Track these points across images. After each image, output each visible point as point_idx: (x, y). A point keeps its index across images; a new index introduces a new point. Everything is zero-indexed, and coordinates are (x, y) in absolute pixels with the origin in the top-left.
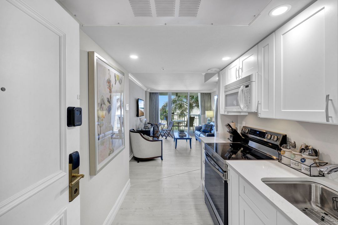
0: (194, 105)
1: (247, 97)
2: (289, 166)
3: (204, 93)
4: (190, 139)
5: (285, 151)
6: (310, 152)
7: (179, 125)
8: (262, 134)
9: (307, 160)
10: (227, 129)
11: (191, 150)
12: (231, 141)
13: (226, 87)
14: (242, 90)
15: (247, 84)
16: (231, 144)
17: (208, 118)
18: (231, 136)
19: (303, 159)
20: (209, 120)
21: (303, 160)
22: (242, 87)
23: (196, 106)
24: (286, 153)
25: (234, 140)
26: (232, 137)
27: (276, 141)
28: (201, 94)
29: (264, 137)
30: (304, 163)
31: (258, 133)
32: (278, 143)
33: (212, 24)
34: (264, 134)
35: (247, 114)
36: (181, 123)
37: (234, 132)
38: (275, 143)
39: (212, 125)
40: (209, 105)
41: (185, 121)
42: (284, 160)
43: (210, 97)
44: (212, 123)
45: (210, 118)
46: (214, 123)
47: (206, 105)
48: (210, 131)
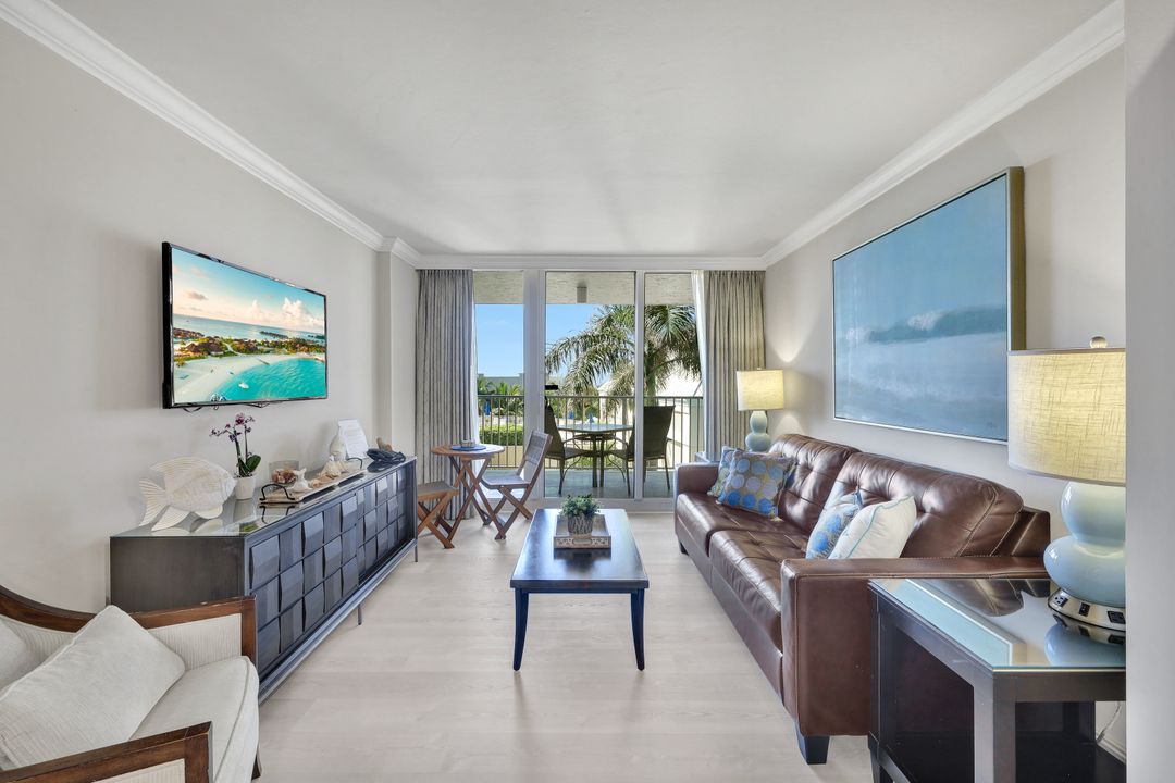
0: (672, 356)
3: (725, 273)
17: (755, 415)
20: (759, 428)
23: (678, 360)
28: (710, 276)
39: (794, 461)
40: (753, 339)
43: (756, 293)
44: (789, 450)
45: (766, 412)
46: (800, 446)
47: (738, 337)
48: (775, 500)
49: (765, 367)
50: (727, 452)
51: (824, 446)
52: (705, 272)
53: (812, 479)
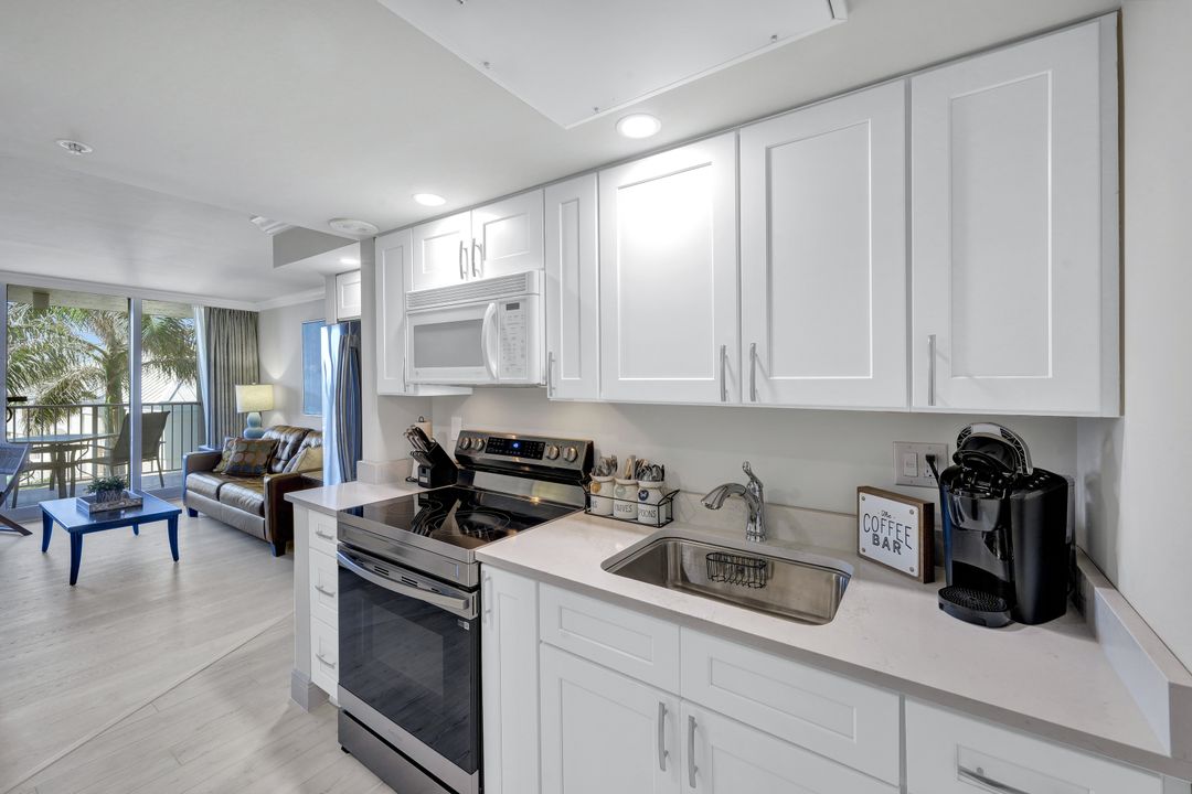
0: (146, 358)
1: (514, 338)
2: (611, 516)
3: (224, 310)
4: (172, 518)
5: (600, 483)
6: (655, 474)
7: (62, 457)
8: (532, 447)
9: (651, 493)
10: (406, 447)
11: (176, 566)
12: (422, 485)
13: (418, 298)
14: (494, 317)
15: (513, 299)
16: (426, 497)
17: (250, 415)
18: (423, 470)
19: (643, 492)
20: (254, 424)
21: (644, 495)
22: (492, 305)
24: (602, 486)
25: (434, 482)
26: (428, 471)
27: (573, 461)
28: (210, 311)
29: (539, 455)
30: (647, 501)
31: (516, 445)
32: (579, 466)
33: (486, 64)
34: (536, 449)
35: (468, 391)
36: (75, 448)
37: (432, 455)
38: (572, 467)
39: (278, 441)
41: (95, 439)
42: (599, 504)
43: (251, 328)
44: (275, 435)
45: (260, 413)
46: (282, 432)
47: (235, 358)
48: (265, 465)
49: (259, 383)
50: (228, 441)
51: (296, 430)
52: (205, 308)
53: (288, 448)
